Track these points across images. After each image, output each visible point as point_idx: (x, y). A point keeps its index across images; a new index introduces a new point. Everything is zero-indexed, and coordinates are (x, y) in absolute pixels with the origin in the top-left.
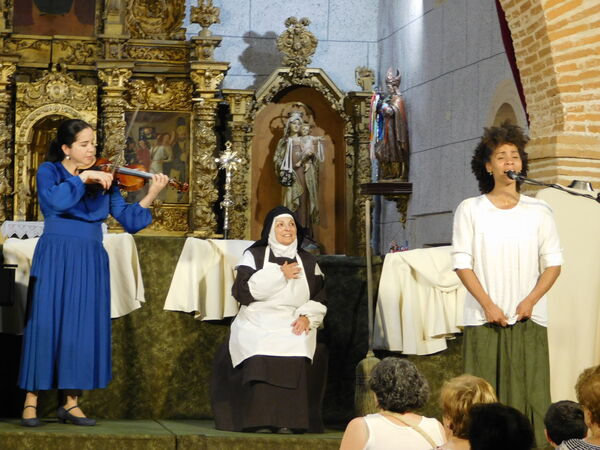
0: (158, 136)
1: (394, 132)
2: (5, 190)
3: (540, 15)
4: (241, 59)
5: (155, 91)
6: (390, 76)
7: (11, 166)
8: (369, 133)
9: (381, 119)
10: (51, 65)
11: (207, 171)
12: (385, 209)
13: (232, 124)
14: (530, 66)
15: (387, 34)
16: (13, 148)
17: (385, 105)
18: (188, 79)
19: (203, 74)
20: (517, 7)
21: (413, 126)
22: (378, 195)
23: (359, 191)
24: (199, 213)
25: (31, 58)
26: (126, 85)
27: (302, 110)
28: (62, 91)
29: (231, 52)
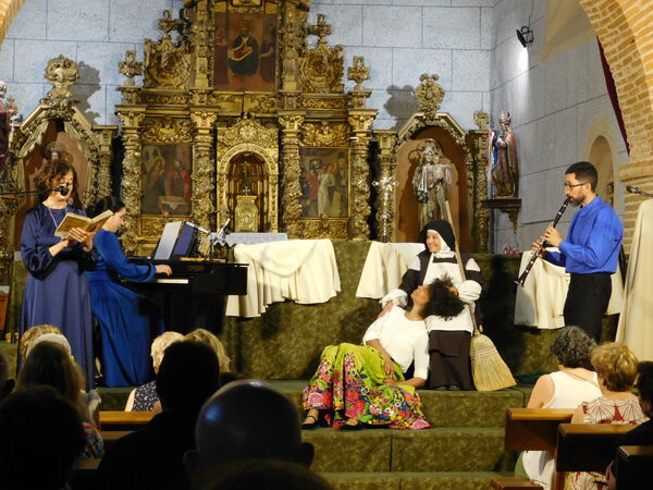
0: (324, 166)
1: (507, 161)
2: (210, 210)
3: (639, 67)
4: (385, 106)
5: (322, 132)
6: (503, 117)
7: (215, 191)
8: (487, 162)
9: (496, 150)
10: (243, 114)
11: (362, 192)
12: (498, 219)
13: (380, 156)
14: (631, 106)
15: (498, 85)
16: (216, 178)
17: (499, 140)
18: (346, 123)
19: (358, 119)
20: (621, 61)
21: (521, 155)
22: (492, 208)
23: (479, 206)
24: (357, 224)
25: (228, 109)
26: (300, 128)
27: (433, 145)
28: (251, 134)
29: (378, 101)
